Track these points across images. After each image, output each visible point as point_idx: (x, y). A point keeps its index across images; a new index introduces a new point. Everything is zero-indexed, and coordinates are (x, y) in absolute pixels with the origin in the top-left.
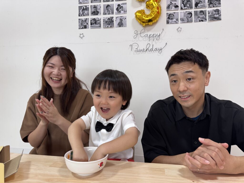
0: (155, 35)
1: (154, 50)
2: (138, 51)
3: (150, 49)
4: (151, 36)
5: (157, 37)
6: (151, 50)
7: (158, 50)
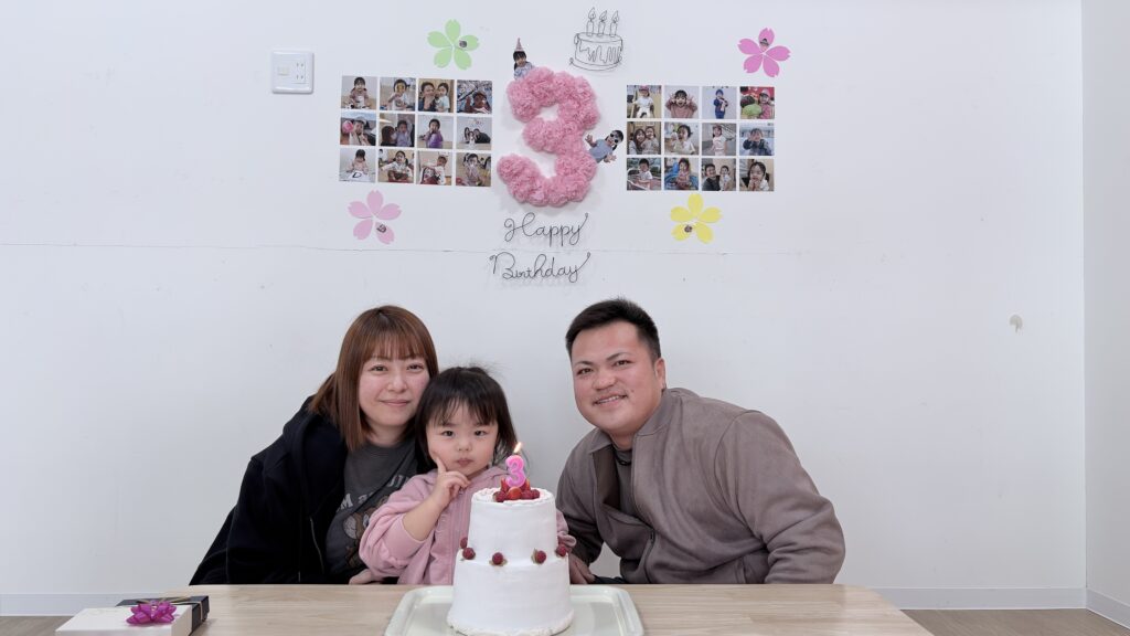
0: (565, 231)
1: (555, 273)
2: (513, 275)
3: (544, 270)
4: (554, 231)
5: (571, 234)
6: (549, 273)
7: (567, 271)
